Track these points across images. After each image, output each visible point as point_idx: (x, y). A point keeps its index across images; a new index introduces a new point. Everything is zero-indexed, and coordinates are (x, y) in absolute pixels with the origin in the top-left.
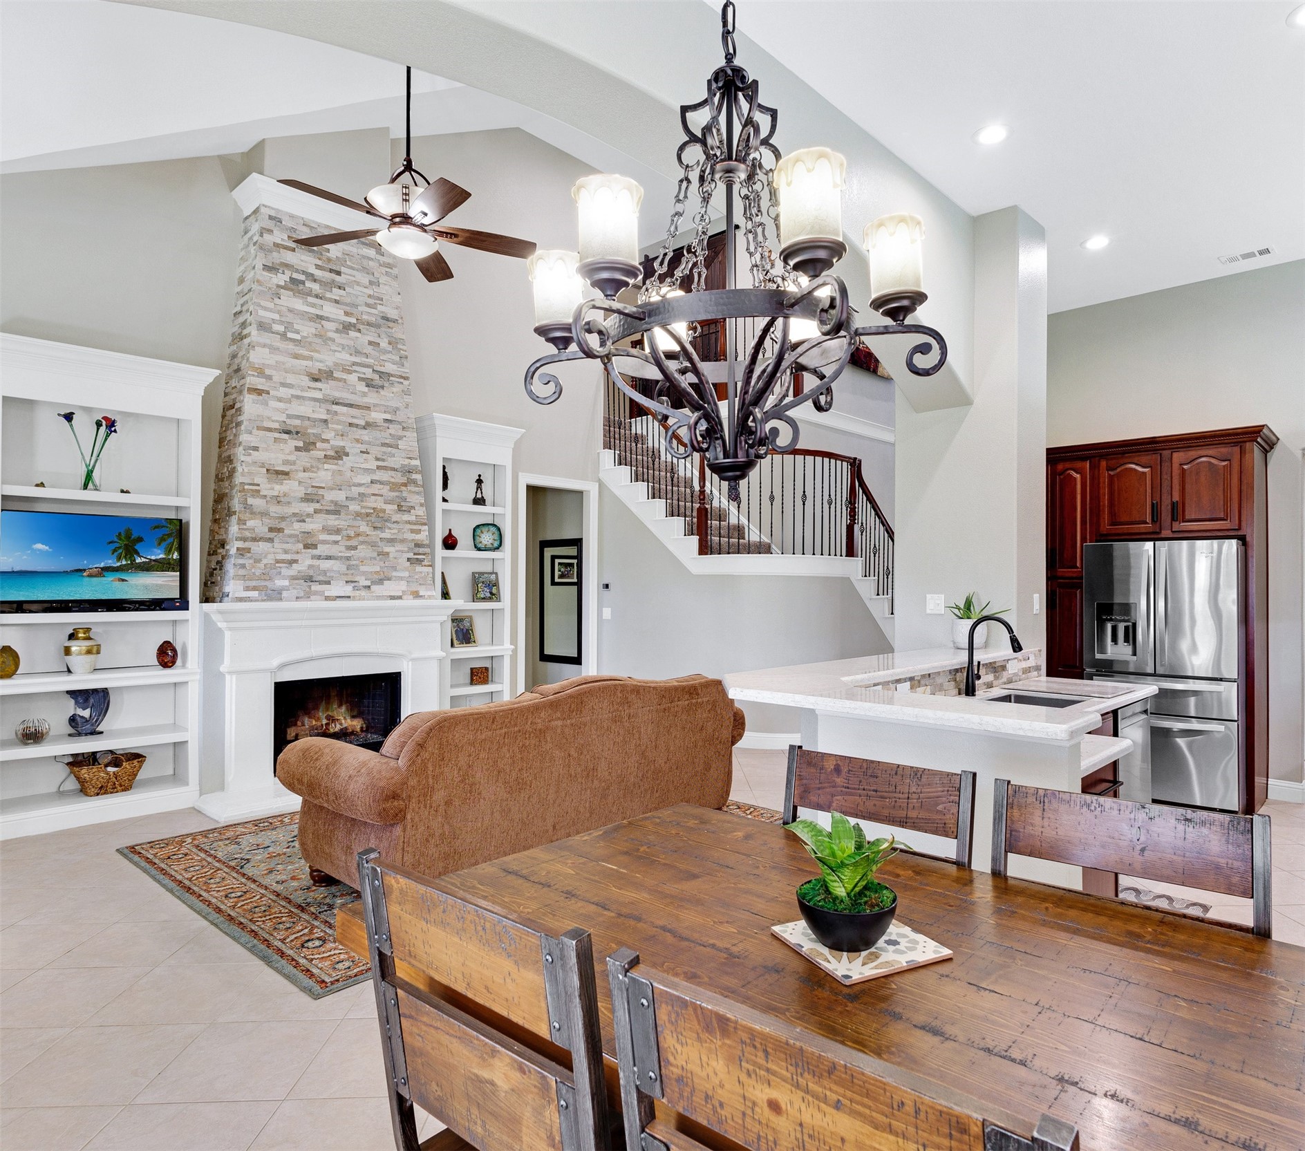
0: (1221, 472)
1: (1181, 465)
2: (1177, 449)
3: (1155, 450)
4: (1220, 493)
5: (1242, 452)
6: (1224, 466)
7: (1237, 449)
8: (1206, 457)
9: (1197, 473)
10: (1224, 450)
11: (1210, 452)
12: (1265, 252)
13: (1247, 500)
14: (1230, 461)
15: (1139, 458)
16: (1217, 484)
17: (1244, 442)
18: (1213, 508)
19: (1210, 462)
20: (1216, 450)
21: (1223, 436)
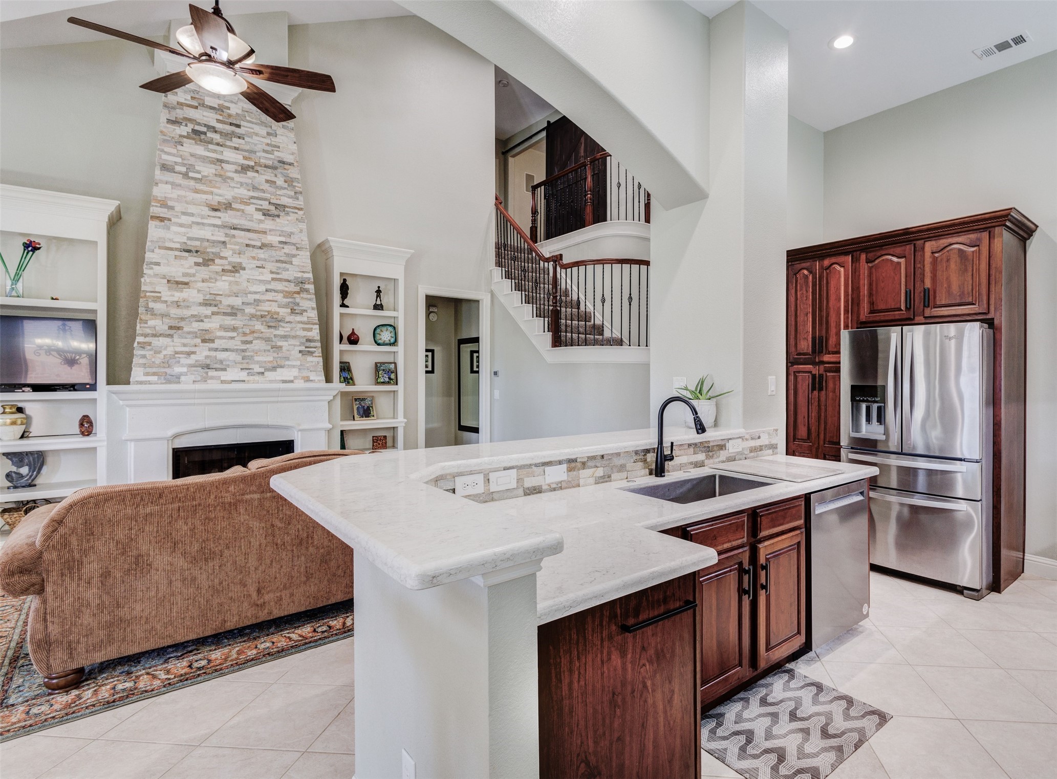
0: (971, 257)
1: (932, 253)
2: (930, 239)
3: (909, 241)
4: (969, 278)
5: (991, 237)
6: (973, 252)
7: (985, 235)
8: (957, 244)
9: (948, 261)
10: (973, 236)
11: (961, 239)
12: (1019, 40)
13: (995, 283)
14: (978, 246)
15: (895, 249)
16: (966, 270)
17: (994, 227)
18: (962, 294)
19: (960, 250)
20: (965, 237)
21: (972, 222)
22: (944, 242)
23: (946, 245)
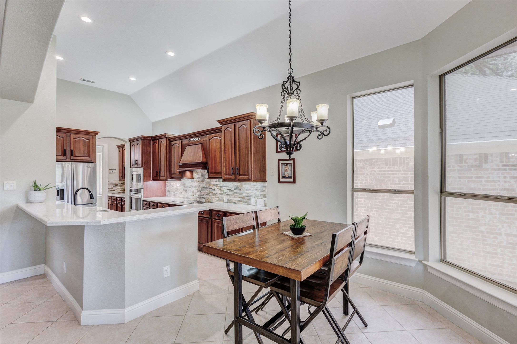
0: (87, 143)
1: (74, 138)
2: (73, 133)
3: (64, 132)
4: (87, 149)
5: (93, 138)
6: (88, 141)
7: (91, 137)
8: (83, 137)
9: (79, 142)
10: (88, 137)
11: (83, 136)
12: (93, 82)
13: (94, 152)
14: (89, 140)
15: (59, 134)
16: (86, 146)
17: (93, 135)
18: (84, 153)
19: (83, 139)
20: (85, 136)
21: (88, 132)
22: (78, 136)
23: (78, 137)
